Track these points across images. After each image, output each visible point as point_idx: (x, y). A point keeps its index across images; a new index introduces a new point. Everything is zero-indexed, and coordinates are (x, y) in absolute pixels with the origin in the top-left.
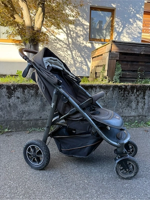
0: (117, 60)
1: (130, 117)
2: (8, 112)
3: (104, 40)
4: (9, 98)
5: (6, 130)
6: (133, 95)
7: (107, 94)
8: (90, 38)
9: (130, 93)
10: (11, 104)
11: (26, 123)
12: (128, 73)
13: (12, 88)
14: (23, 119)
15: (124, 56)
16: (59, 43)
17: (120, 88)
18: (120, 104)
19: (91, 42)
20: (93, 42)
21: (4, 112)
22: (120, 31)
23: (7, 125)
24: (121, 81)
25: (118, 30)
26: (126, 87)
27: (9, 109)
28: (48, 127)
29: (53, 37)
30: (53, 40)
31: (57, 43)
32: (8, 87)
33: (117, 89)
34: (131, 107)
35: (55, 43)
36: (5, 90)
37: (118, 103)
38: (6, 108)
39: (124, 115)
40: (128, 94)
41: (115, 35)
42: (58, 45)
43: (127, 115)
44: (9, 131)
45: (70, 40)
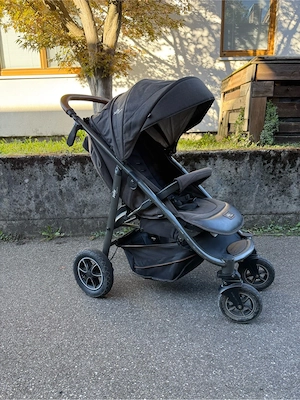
0: (269, 98)
1: (287, 214)
2: (59, 204)
3: (255, 51)
4: (60, 179)
5: (57, 234)
6: (293, 170)
7: (238, 170)
8: (222, 51)
9: (288, 166)
10: (64, 190)
11: (90, 222)
12: (293, 124)
13: (63, 162)
14: (84, 215)
15: (285, 88)
16: (160, 67)
17: (265, 156)
18: (266, 188)
19: (225, 58)
20: (230, 58)
21: (53, 203)
22: (291, 27)
23: (58, 226)
24: (277, 141)
25: (285, 26)
26: (278, 153)
27: (60, 198)
28: (109, 229)
29: (148, 56)
30: (147, 62)
31: (156, 67)
32: (57, 161)
33: (259, 159)
34: (289, 195)
35: (151, 66)
36: (51, 166)
37: (261, 186)
38: (56, 197)
39: (274, 210)
40: (284, 168)
41: (278, 38)
42: (157, 71)
43: (280, 210)
44: (63, 235)
45: (181, 58)
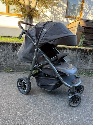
8: (66, 16)
9: (89, 54)
10: (14, 55)
13: (15, 45)
21: (10, 59)
24: (83, 46)
25: (86, 11)
26: (86, 50)
27: (13, 58)
29: (43, 14)
33: (80, 51)
36: (11, 46)
37: (80, 60)
44: (12, 71)
45: (53, 16)
